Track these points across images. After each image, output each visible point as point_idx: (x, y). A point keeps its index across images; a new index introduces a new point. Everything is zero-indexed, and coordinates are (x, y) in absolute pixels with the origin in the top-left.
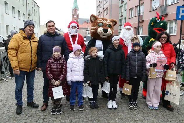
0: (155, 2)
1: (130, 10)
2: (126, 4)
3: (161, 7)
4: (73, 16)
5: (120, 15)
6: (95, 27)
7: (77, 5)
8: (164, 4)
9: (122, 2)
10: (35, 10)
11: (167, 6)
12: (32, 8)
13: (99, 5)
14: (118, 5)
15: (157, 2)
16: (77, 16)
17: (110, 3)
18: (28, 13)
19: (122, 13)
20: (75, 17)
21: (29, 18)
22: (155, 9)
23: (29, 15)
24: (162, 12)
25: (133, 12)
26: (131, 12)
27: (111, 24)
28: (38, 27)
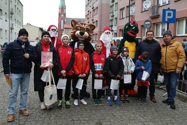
0: (147, 3)
1: (121, 9)
2: (117, 3)
3: (153, 7)
4: (60, 15)
5: (111, 15)
6: (74, 31)
7: (64, 3)
8: (156, 5)
9: (113, 1)
10: (18, 8)
11: (159, 7)
12: (15, 6)
13: (88, 4)
14: (109, 4)
15: (148, 3)
16: (65, 15)
17: (100, 2)
18: (10, 11)
19: (113, 12)
20: (62, 16)
21: (11, 17)
22: (147, 9)
23: (12, 14)
24: (153, 13)
25: (124, 12)
26: (123, 12)
27: (89, 28)
28: (21, 27)
